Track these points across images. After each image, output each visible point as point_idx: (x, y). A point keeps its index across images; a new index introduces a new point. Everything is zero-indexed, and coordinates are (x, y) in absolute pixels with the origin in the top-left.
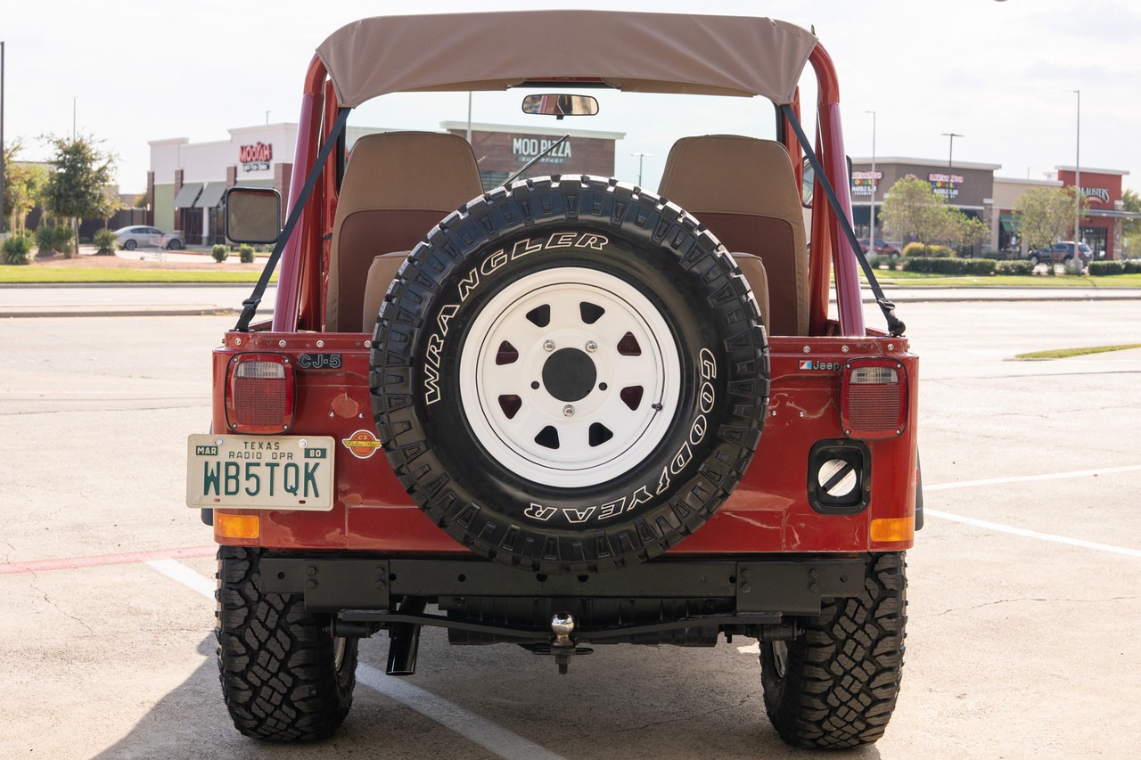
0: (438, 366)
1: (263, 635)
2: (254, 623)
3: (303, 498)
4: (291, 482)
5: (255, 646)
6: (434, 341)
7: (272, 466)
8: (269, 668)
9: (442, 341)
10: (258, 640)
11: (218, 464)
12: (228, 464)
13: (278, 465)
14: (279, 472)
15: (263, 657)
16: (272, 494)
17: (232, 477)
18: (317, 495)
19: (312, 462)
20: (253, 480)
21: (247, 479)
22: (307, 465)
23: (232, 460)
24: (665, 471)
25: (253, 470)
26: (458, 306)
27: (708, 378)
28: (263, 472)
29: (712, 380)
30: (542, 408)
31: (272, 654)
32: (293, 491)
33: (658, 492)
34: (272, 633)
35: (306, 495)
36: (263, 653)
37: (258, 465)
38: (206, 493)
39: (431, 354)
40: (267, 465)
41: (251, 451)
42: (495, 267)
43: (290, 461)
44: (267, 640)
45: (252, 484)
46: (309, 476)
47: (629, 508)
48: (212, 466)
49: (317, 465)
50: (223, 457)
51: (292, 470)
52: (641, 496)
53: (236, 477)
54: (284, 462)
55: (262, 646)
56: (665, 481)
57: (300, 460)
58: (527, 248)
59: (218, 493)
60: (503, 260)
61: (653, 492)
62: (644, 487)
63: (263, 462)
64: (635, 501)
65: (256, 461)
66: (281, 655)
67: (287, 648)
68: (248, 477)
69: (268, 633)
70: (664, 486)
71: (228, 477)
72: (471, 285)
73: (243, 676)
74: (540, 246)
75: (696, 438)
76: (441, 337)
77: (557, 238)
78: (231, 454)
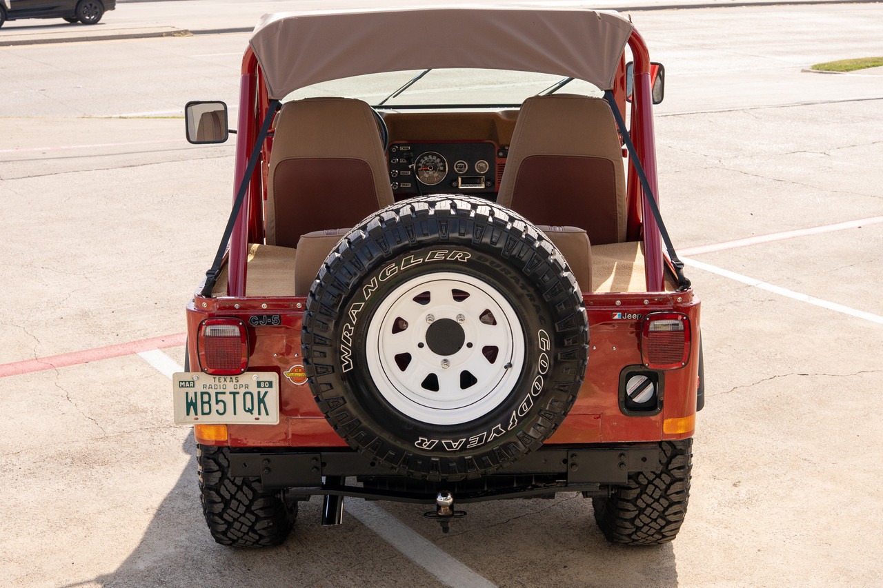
0: (350, 345)
1: (233, 489)
2: (226, 482)
3: (258, 416)
4: (249, 405)
5: (228, 496)
6: (347, 329)
7: (234, 394)
8: (239, 511)
9: (353, 328)
10: (230, 493)
11: (196, 393)
12: (202, 394)
13: (238, 393)
14: (239, 398)
15: (234, 504)
16: (235, 414)
17: (206, 403)
18: (267, 414)
19: (263, 391)
20: (221, 404)
21: (217, 403)
22: (259, 393)
23: (205, 390)
24: (514, 414)
25: (220, 397)
26: (363, 304)
27: (544, 350)
28: (228, 399)
29: (547, 352)
30: (426, 361)
31: (240, 502)
32: (250, 411)
33: (509, 429)
34: (240, 488)
35: (259, 414)
36: (233, 501)
37: (224, 393)
38: (188, 414)
39: (345, 338)
40: (230, 393)
41: (218, 384)
42: (389, 275)
43: (247, 390)
44: (236, 493)
45: (220, 407)
46: (261, 401)
47: (489, 440)
48: (191, 395)
49: (266, 393)
50: (199, 388)
51: (248, 397)
52: (497, 431)
53: (209, 402)
54: (242, 391)
55: (233, 497)
56: (514, 421)
57: (254, 389)
58: (412, 262)
59: (196, 414)
60: (395, 270)
61: (505, 428)
62: (499, 425)
63: (227, 391)
64: (493, 435)
65: (222, 390)
66: (247, 502)
67: (251, 498)
68: (217, 402)
69: (236, 488)
70: (514, 424)
71: (203, 403)
72: (373, 288)
73: (220, 515)
74: (422, 260)
75: (536, 391)
76: (352, 325)
77: (434, 254)
78: (205, 386)
